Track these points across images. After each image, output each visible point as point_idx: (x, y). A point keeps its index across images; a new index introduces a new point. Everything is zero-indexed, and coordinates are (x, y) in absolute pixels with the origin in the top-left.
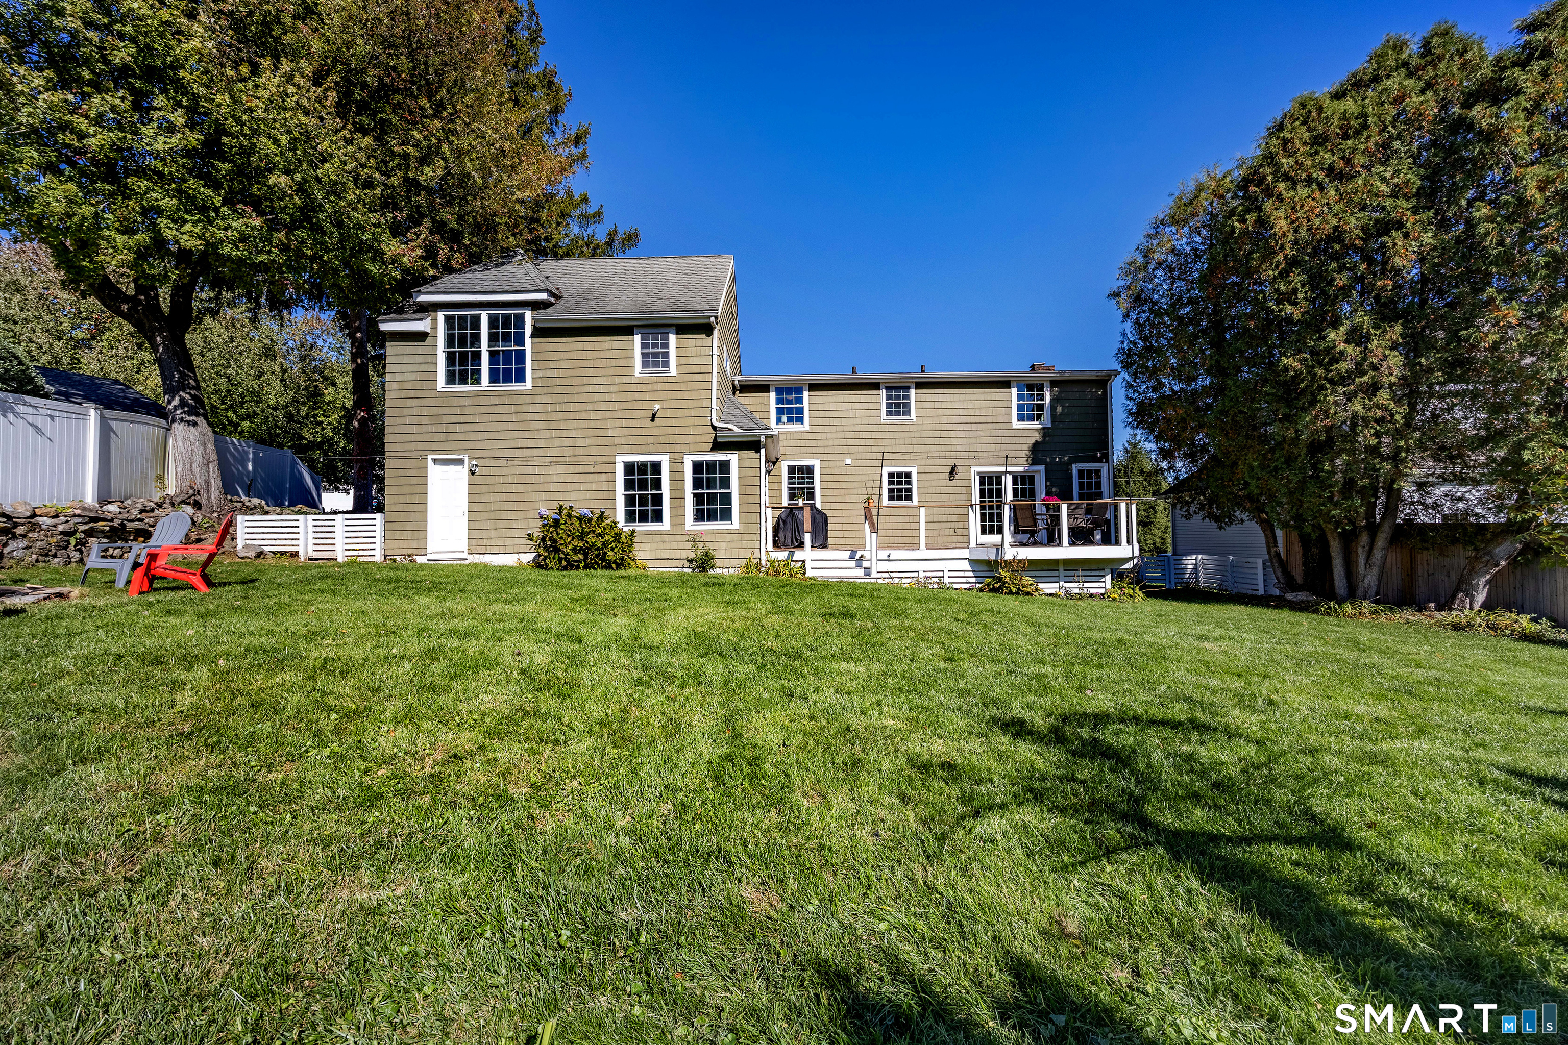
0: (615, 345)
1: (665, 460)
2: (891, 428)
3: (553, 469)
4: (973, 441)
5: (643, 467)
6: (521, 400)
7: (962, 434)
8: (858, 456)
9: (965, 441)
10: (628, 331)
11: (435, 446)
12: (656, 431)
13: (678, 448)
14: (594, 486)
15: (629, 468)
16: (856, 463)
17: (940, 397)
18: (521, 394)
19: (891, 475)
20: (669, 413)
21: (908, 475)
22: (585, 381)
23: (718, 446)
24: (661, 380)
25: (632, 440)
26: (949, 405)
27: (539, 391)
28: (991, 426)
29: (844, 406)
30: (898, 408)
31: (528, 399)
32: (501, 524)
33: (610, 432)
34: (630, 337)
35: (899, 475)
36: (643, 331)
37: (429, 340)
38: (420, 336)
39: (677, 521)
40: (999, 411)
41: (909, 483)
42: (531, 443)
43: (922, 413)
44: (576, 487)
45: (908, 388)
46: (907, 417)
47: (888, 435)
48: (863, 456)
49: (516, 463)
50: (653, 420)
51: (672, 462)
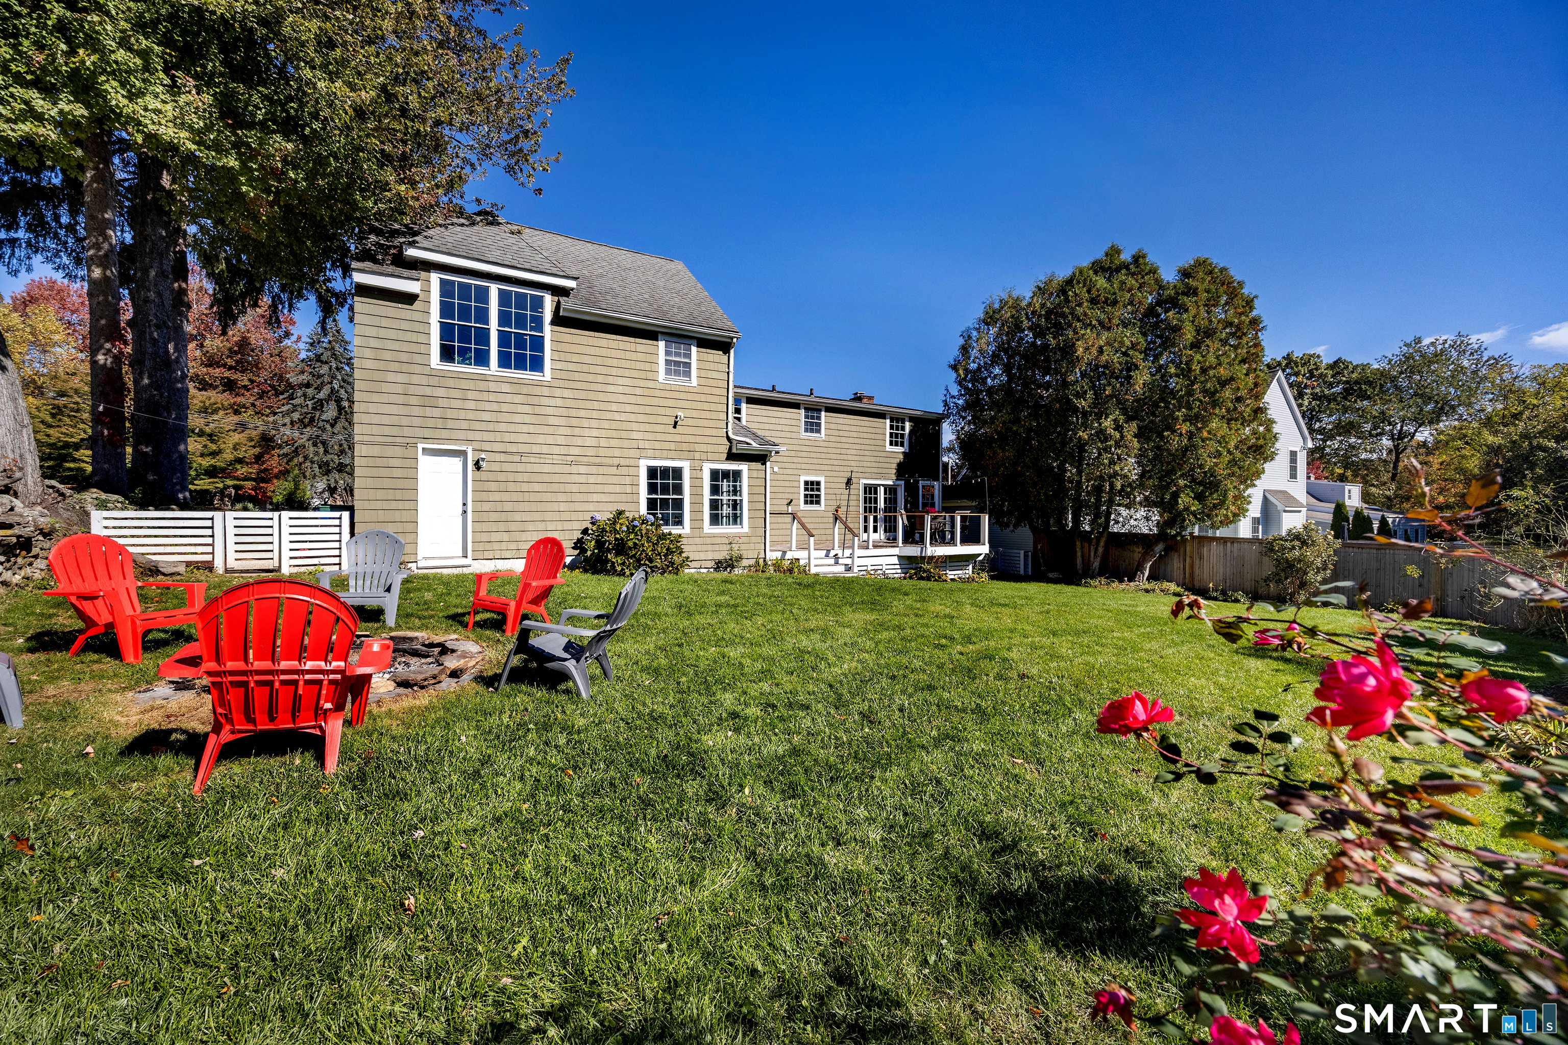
0: (640, 348)
1: (685, 465)
2: (807, 443)
3: (574, 469)
4: (862, 458)
5: (665, 472)
6: (537, 390)
7: (854, 452)
8: (783, 465)
9: (856, 458)
10: (651, 335)
11: (427, 433)
12: (678, 438)
13: (697, 456)
14: (618, 489)
15: (652, 472)
16: (782, 471)
17: (841, 421)
18: (540, 384)
19: (806, 483)
20: (690, 422)
21: (818, 483)
22: (610, 380)
23: (732, 457)
24: (682, 389)
25: (657, 445)
26: (847, 428)
27: (557, 383)
28: (873, 448)
29: (773, 421)
30: (813, 427)
31: (546, 392)
32: (512, 526)
33: (635, 435)
34: (655, 343)
35: (812, 483)
36: (668, 338)
37: (417, 305)
38: (409, 299)
39: (697, 524)
40: (876, 437)
41: (818, 490)
42: (550, 439)
43: (830, 432)
44: (599, 488)
45: (820, 410)
46: (817, 435)
47: (805, 448)
48: (787, 465)
49: (533, 460)
50: (675, 427)
51: (693, 469)
